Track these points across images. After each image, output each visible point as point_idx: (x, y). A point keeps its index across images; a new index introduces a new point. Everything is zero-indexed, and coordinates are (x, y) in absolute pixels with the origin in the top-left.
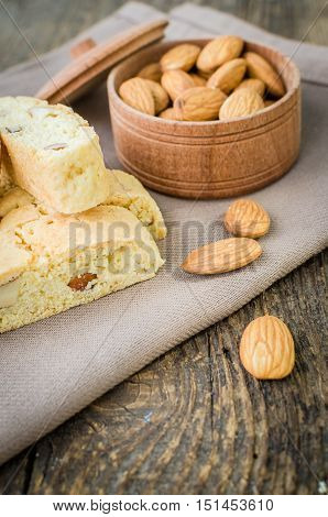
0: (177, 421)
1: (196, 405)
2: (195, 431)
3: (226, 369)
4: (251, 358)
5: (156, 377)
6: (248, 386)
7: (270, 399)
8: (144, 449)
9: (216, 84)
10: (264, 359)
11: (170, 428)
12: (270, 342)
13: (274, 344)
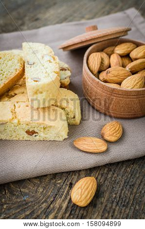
0: (34, 204)
1: (45, 201)
2: (38, 212)
3: (65, 192)
4: (74, 193)
5: (39, 182)
6: (69, 203)
7: (73, 212)
8: (16, 210)
9: (130, 67)
10: (77, 196)
11: (30, 206)
12: (83, 190)
13: (85, 192)
